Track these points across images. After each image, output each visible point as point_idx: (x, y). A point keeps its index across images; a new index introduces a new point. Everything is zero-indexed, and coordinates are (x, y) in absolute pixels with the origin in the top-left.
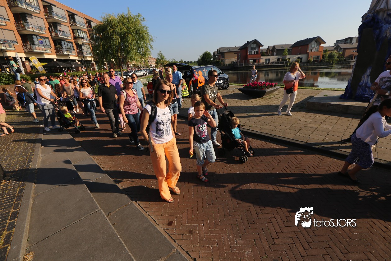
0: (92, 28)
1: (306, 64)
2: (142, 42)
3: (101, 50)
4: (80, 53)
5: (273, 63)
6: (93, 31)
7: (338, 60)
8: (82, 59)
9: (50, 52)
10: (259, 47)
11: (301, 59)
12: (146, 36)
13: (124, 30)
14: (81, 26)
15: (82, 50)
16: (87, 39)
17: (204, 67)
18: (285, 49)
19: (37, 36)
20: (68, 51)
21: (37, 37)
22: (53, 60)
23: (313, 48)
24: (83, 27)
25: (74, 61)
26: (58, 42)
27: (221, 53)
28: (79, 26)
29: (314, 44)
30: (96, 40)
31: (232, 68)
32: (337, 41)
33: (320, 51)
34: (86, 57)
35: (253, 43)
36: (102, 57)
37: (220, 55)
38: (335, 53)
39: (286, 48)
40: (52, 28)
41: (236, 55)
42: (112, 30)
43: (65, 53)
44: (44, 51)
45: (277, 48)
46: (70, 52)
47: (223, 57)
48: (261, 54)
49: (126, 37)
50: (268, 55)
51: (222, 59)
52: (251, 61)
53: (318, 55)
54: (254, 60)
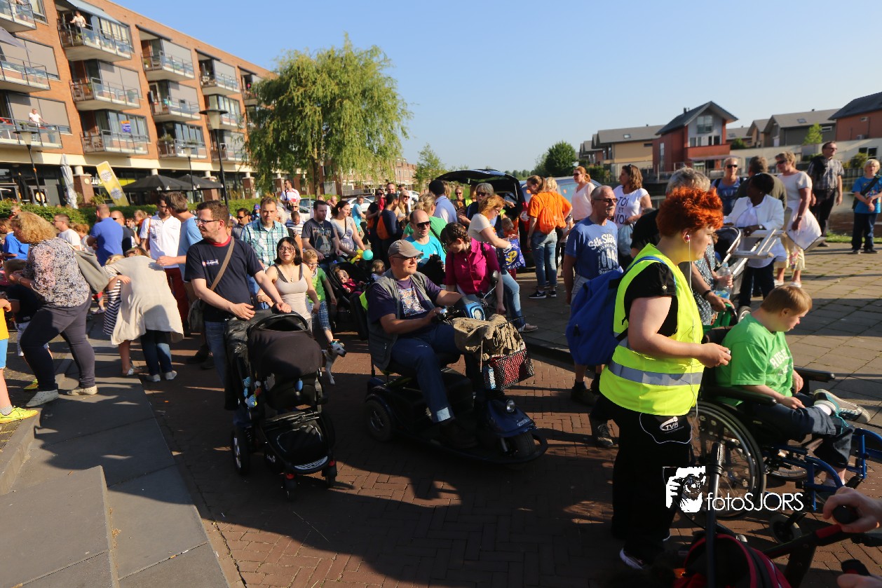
0: (254, 89)
3: (269, 144)
4: (218, 154)
8: (222, 169)
9: (145, 152)
10: (724, 122)
11: (873, 151)
13: (332, 89)
14: (227, 88)
18: (812, 126)
19: (118, 112)
20: (188, 148)
21: (118, 117)
22: (149, 171)
24: (231, 89)
25: (202, 173)
26: (166, 127)
27: (602, 147)
28: (223, 86)
30: (260, 118)
34: (233, 163)
35: (703, 114)
37: (602, 151)
39: (816, 123)
40: (155, 94)
41: (650, 149)
43: (182, 154)
44: (131, 151)
45: (782, 124)
46: (194, 151)
47: (609, 156)
48: (731, 143)
49: (336, 107)
50: (755, 147)
51: (607, 162)
52: (697, 166)
54: (707, 161)
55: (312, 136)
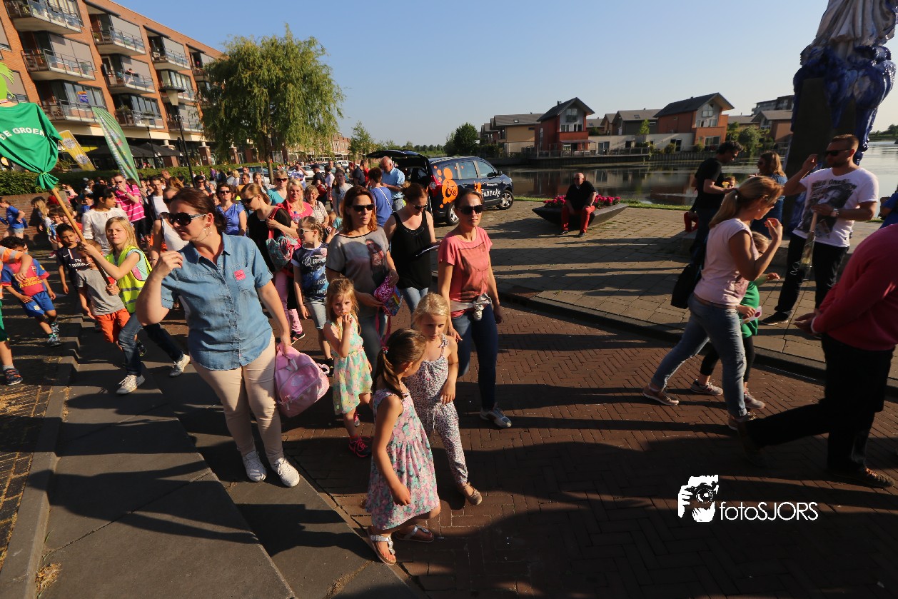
0: (204, 68)
1: (690, 154)
2: (318, 102)
3: (222, 120)
4: (175, 125)
5: (616, 151)
6: (204, 74)
7: (761, 146)
8: (178, 138)
10: (585, 115)
11: (679, 142)
12: (326, 88)
13: (277, 74)
14: (178, 64)
15: (179, 118)
16: (191, 91)
17: (457, 160)
18: (644, 121)
19: (74, 83)
20: (146, 119)
21: (74, 88)
23: (705, 117)
24: (182, 65)
25: (161, 142)
26: (123, 100)
27: (498, 128)
28: (174, 63)
29: (706, 110)
30: (212, 95)
31: (524, 160)
32: (758, 104)
33: (720, 125)
34: (189, 134)
35: (571, 107)
36: (225, 134)
37: (497, 132)
38: (754, 131)
39: (646, 118)
40: (109, 67)
41: (533, 132)
42: (249, 73)
43: (140, 124)
44: (90, 120)
45: (625, 118)
46: (152, 121)
47: (503, 136)
48: (590, 130)
49: (282, 90)
50: (605, 135)
51: (502, 141)
52: (566, 147)
53: (717, 136)
54: (572, 144)
55: (260, 114)
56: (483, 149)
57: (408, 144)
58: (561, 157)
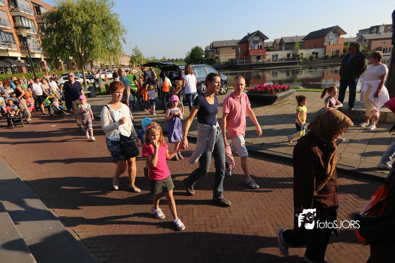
0: (42, 15)
1: (324, 60)
2: (112, 35)
3: (54, 45)
4: (24, 47)
5: (282, 59)
6: (43, 19)
8: (27, 56)
10: (264, 40)
11: (317, 54)
13: (86, 19)
14: (26, 13)
15: (27, 44)
16: (35, 29)
17: (195, 67)
18: (296, 42)
20: (6, 45)
23: (331, 39)
24: (28, 14)
25: (16, 58)
27: (215, 48)
28: (24, 12)
29: (331, 35)
30: (48, 31)
31: (231, 66)
33: (340, 43)
34: (34, 53)
35: (254, 36)
36: (55, 54)
37: (214, 50)
39: (297, 41)
41: (234, 50)
43: (3, 48)
45: (286, 41)
46: (10, 46)
47: (218, 53)
48: (266, 48)
49: (89, 27)
50: (275, 50)
51: (217, 56)
52: (254, 58)
53: (338, 49)
54: (257, 56)
55: (77, 42)
56: (207, 60)
57: (163, 58)
58: (251, 64)
